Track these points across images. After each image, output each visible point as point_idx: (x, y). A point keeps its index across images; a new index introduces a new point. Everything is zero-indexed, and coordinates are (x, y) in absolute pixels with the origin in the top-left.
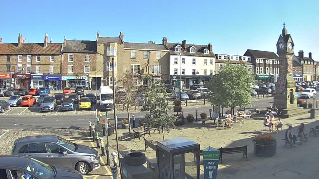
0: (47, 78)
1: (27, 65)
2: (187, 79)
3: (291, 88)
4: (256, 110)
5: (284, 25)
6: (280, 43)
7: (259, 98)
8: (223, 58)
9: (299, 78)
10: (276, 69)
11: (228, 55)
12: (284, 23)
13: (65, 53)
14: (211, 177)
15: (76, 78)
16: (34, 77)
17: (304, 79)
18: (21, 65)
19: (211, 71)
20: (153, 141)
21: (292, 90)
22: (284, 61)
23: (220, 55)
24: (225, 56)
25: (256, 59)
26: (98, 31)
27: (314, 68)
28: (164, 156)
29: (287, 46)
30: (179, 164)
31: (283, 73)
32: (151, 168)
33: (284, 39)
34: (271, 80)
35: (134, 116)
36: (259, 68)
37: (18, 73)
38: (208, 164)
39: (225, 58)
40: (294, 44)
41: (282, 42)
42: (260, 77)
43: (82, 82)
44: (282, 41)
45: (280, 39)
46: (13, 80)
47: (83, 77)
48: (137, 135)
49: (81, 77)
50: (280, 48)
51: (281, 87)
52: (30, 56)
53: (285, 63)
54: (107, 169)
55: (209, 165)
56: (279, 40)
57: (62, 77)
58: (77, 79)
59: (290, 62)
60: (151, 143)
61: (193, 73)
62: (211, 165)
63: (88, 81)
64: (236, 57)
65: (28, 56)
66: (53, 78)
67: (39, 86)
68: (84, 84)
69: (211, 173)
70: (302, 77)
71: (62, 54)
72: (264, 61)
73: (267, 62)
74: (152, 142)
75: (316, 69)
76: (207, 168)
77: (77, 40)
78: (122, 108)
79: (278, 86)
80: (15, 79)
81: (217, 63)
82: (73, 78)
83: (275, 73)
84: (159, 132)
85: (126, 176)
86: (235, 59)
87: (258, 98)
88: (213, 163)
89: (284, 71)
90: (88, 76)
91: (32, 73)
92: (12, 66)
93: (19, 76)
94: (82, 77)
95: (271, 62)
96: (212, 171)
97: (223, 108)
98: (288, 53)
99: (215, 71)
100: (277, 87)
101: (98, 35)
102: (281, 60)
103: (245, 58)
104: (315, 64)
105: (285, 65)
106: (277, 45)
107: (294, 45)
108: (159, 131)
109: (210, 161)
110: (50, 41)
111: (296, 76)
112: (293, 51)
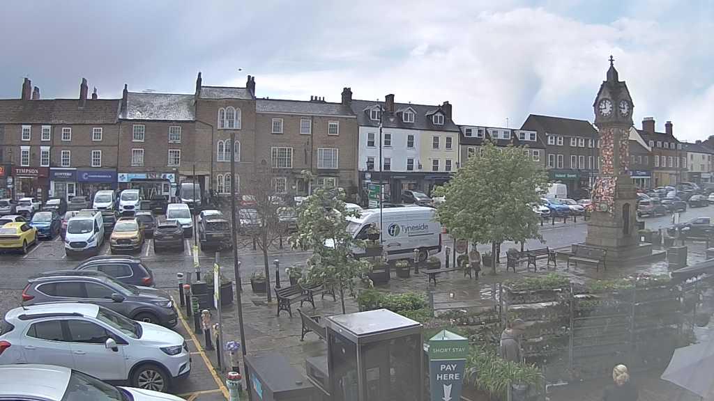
0: (86, 176)
1: (42, 147)
2: (397, 179)
3: (625, 202)
4: (547, 249)
5: (612, 60)
6: (602, 101)
7: (555, 223)
8: (475, 134)
9: (643, 179)
10: (592, 159)
11: (486, 128)
12: (611, 57)
13: (126, 122)
14: (447, 398)
15: (149, 178)
16: (56, 174)
17: (654, 181)
18: (28, 148)
19: (448, 162)
20: (320, 318)
21: (627, 205)
22: (612, 141)
23: (469, 128)
24: (481, 129)
25: (549, 137)
26: (200, 74)
27: (678, 158)
28: (344, 351)
29: (618, 108)
30: (377, 369)
31: (609, 168)
32: (315, 377)
33: (611, 93)
34: (582, 183)
35: (277, 260)
36: (556, 157)
37: (22, 165)
38: (442, 368)
39: (479, 135)
40: (634, 104)
41: (606, 99)
42: (557, 176)
43: (163, 186)
44: (607, 97)
45: (602, 92)
46: (10, 180)
47: (165, 176)
48: (284, 303)
49: (160, 175)
50: (601, 112)
51: (603, 199)
52: (49, 127)
53: (612, 145)
54: (218, 380)
55: (444, 372)
56: (599, 94)
57: (120, 175)
58: (150, 180)
59: (624, 143)
60: (315, 321)
61: (410, 168)
62: (449, 372)
63: (175, 184)
64: (505, 132)
65: (44, 127)
66: (99, 176)
67: (68, 195)
68: (168, 191)
69: (447, 389)
70: (649, 177)
71: (120, 122)
72: (567, 140)
73: (573, 143)
74: (317, 321)
75: (681, 158)
76: (440, 379)
77: (153, 92)
78: (252, 244)
79: (597, 198)
80: (15, 179)
81: (462, 144)
82: (143, 176)
83: (590, 168)
84: (332, 298)
85: (260, 395)
86: (501, 136)
87: (553, 224)
88: (452, 368)
89: (610, 163)
90: (176, 172)
91: (52, 167)
92: (7, 148)
93: (23, 171)
94: (163, 175)
95: (582, 144)
96: (451, 385)
97: (474, 245)
98: (619, 122)
99: (458, 164)
100: (595, 198)
101: (199, 81)
102: (605, 139)
103: (524, 134)
104: (680, 147)
105: (612, 151)
106: (594, 106)
107: (633, 106)
108: (334, 297)
109: (446, 363)
110: (94, 95)
111: (638, 175)
112: (631, 119)
